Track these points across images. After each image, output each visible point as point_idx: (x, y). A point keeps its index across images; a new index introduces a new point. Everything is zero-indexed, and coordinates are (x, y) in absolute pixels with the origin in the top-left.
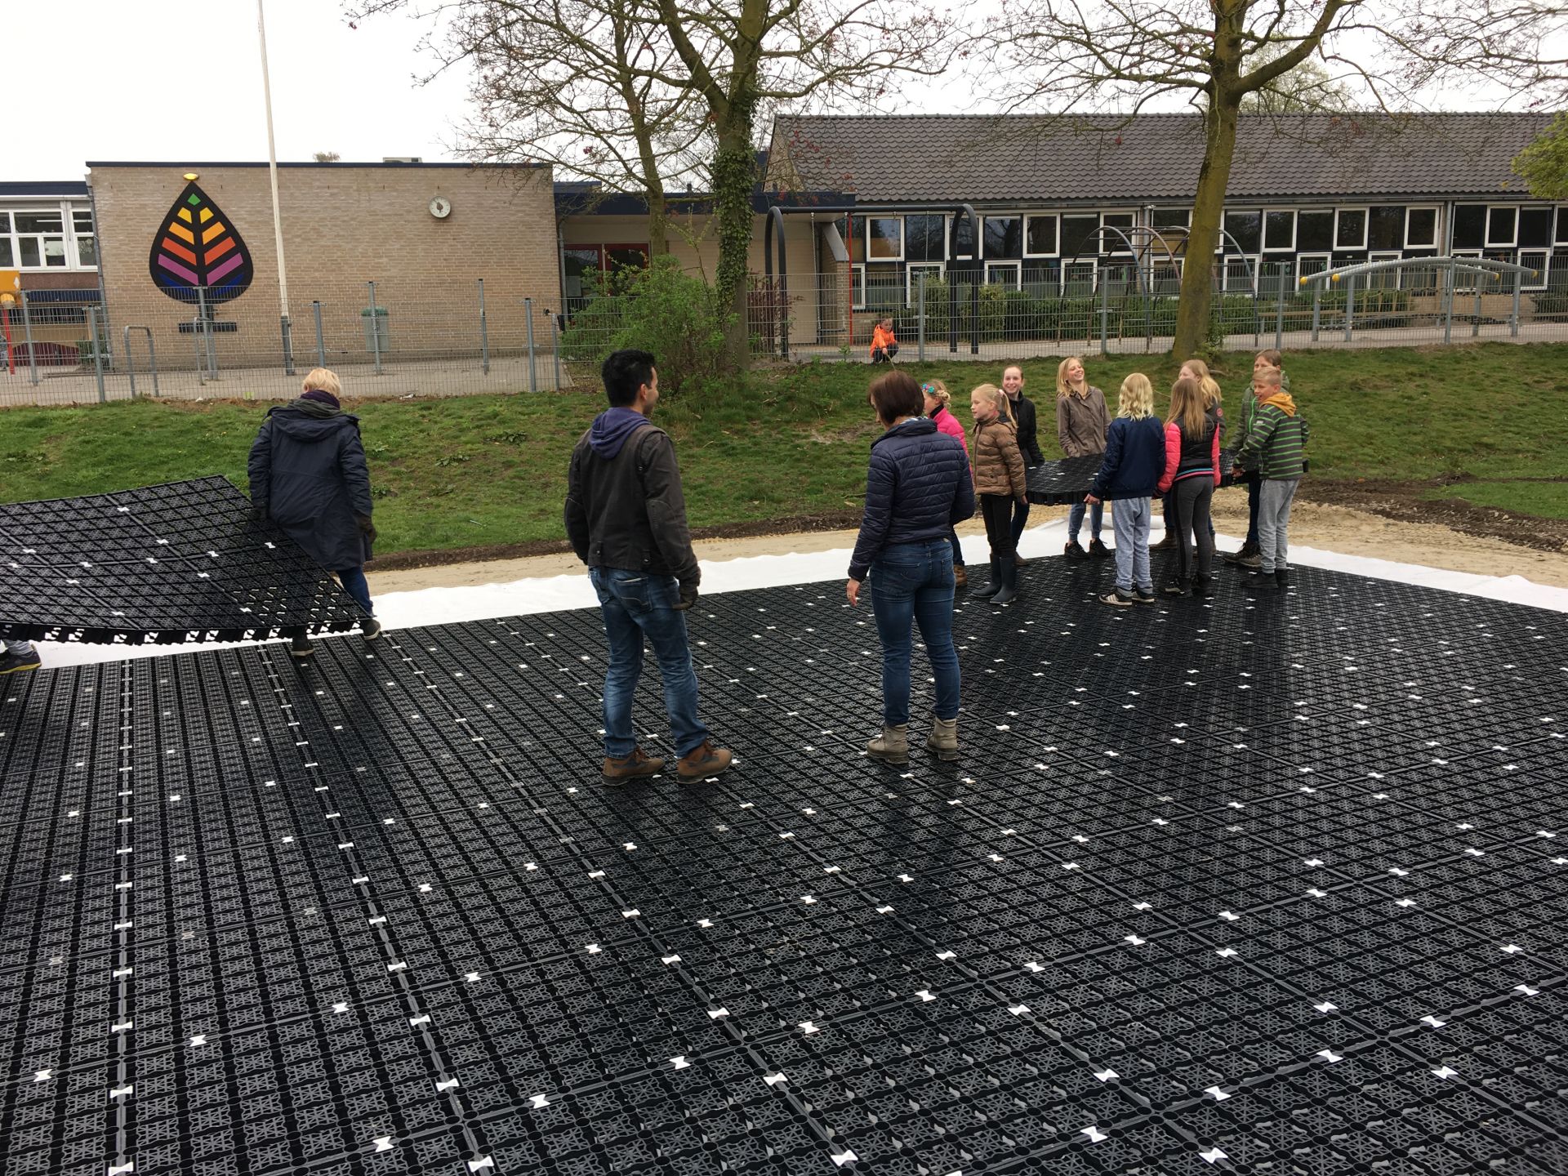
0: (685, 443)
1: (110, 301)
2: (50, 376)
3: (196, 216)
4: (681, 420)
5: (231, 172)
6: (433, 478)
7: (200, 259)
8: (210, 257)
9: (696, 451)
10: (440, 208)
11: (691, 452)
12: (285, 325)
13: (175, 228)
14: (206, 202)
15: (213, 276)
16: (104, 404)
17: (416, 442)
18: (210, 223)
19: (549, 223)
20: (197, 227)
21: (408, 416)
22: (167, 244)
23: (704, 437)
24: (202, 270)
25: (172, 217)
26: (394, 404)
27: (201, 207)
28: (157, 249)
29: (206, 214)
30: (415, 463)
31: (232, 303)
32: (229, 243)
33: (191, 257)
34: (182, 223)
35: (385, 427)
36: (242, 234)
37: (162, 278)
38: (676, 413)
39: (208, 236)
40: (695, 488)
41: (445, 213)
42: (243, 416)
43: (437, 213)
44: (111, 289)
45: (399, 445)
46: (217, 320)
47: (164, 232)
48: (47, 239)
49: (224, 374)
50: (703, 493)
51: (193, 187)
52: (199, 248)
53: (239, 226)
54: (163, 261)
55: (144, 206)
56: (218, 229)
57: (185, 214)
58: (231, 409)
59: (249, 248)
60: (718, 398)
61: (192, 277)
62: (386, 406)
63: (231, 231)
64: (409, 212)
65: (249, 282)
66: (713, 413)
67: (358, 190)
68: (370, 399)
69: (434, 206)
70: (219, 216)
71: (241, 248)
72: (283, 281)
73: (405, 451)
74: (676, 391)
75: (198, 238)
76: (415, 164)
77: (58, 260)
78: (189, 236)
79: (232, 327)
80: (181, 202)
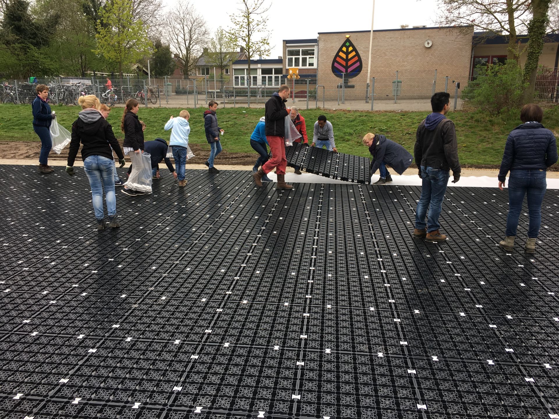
0: (497, 133)
1: (319, 77)
2: (300, 101)
3: (347, 49)
4: (497, 124)
5: (360, 34)
6: (399, 139)
7: (347, 64)
8: (350, 63)
9: (501, 136)
10: (428, 43)
11: (498, 136)
12: (368, 86)
13: (341, 54)
14: (351, 45)
15: (350, 70)
16: (308, 110)
17: (397, 126)
18: (351, 52)
19: (469, 48)
20: (347, 53)
21: (396, 118)
22: (338, 59)
23: (506, 131)
24: (347, 67)
25: (340, 50)
26: (393, 113)
27: (349, 46)
28: (335, 61)
29: (351, 49)
30: (394, 134)
31: (354, 78)
32: (356, 58)
33: (344, 63)
34: (343, 52)
35: (388, 121)
36: (361, 55)
37: (335, 70)
38: (496, 121)
39: (350, 56)
40: (496, 150)
41: (430, 45)
42: (345, 115)
43: (427, 46)
44: (320, 75)
45: (390, 127)
46: (349, 84)
47: (337, 55)
48: (309, 58)
49: (346, 102)
50: (498, 152)
51: (348, 40)
52: (347, 60)
53: (360, 52)
54: (336, 65)
55: (332, 47)
56: (354, 53)
57: (344, 49)
58: (342, 113)
59: (362, 60)
60: (515, 117)
61: (343, 70)
62: (390, 114)
63: (357, 54)
64: (417, 45)
65: (360, 71)
66: (512, 122)
67: (401, 39)
68: (386, 111)
69: (426, 43)
70: (355, 49)
71: (360, 60)
72: (369, 71)
73: (391, 129)
74: (499, 113)
75: (347, 56)
76: (424, 28)
77: (311, 65)
78: (344, 56)
79: (353, 87)
80: (344, 45)
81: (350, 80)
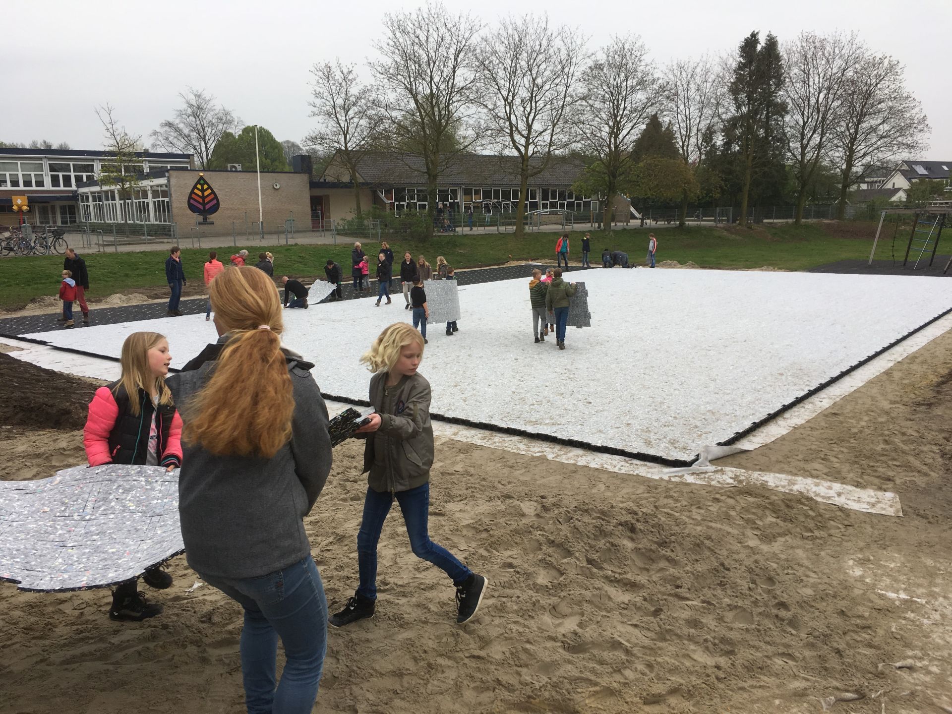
1: (175, 214)
3: (202, 187)
5: (214, 173)
7: (204, 201)
8: (207, 200)
10: (277, 185)
13: (196, 191)
14: (206, 183)
15: (207, 206)
18: (207, 189)
19: (308, 190)
20: (203, 191)
22: (193, 196)
24: (204, 204)
25: (195, 187)
27: (204, 184)
28: (190, 198)
29: (205, 187)
31: (213, 215)
32: (212, 196)
33: (201, 200)
34: (198, 189)
36: (216, 193)
37: (191, 207)
39: (206, 193)
41: (278, 187)
43: (276, 187)
44: (175, 211)
46: (208, 221)
47: (192, 192)
51: (202, 178)
52: (203, 197)
53: (215, 190)
54: (192, 201)
55: (186, 184)
56: (209, 191)
57: (199, 186)
59: (218, 197)
61: (201, 207)
63: (213, 192)
64: (267, 186)
65: (218, 209)
67: (252, 180)
69: (275, 185)
70: (210, 187)
71: (216, 197)
75: (203, 194)
78: (200, 193)
79: (212, 223)
80: (198, 182)
81: (209, 216)
